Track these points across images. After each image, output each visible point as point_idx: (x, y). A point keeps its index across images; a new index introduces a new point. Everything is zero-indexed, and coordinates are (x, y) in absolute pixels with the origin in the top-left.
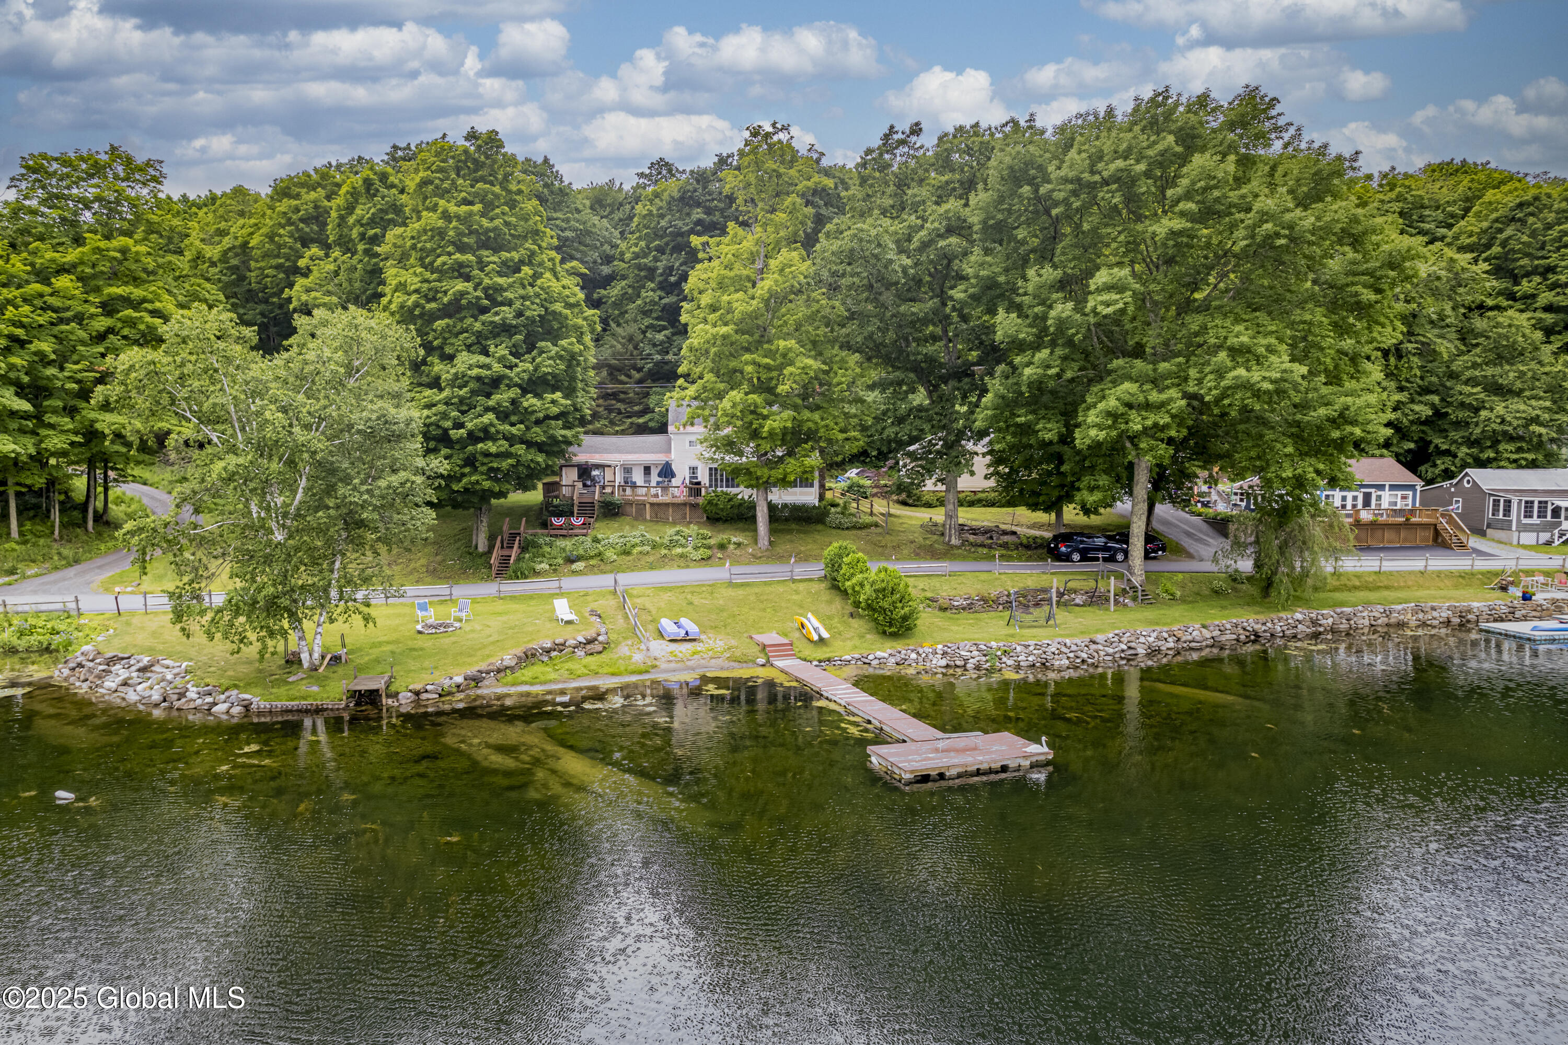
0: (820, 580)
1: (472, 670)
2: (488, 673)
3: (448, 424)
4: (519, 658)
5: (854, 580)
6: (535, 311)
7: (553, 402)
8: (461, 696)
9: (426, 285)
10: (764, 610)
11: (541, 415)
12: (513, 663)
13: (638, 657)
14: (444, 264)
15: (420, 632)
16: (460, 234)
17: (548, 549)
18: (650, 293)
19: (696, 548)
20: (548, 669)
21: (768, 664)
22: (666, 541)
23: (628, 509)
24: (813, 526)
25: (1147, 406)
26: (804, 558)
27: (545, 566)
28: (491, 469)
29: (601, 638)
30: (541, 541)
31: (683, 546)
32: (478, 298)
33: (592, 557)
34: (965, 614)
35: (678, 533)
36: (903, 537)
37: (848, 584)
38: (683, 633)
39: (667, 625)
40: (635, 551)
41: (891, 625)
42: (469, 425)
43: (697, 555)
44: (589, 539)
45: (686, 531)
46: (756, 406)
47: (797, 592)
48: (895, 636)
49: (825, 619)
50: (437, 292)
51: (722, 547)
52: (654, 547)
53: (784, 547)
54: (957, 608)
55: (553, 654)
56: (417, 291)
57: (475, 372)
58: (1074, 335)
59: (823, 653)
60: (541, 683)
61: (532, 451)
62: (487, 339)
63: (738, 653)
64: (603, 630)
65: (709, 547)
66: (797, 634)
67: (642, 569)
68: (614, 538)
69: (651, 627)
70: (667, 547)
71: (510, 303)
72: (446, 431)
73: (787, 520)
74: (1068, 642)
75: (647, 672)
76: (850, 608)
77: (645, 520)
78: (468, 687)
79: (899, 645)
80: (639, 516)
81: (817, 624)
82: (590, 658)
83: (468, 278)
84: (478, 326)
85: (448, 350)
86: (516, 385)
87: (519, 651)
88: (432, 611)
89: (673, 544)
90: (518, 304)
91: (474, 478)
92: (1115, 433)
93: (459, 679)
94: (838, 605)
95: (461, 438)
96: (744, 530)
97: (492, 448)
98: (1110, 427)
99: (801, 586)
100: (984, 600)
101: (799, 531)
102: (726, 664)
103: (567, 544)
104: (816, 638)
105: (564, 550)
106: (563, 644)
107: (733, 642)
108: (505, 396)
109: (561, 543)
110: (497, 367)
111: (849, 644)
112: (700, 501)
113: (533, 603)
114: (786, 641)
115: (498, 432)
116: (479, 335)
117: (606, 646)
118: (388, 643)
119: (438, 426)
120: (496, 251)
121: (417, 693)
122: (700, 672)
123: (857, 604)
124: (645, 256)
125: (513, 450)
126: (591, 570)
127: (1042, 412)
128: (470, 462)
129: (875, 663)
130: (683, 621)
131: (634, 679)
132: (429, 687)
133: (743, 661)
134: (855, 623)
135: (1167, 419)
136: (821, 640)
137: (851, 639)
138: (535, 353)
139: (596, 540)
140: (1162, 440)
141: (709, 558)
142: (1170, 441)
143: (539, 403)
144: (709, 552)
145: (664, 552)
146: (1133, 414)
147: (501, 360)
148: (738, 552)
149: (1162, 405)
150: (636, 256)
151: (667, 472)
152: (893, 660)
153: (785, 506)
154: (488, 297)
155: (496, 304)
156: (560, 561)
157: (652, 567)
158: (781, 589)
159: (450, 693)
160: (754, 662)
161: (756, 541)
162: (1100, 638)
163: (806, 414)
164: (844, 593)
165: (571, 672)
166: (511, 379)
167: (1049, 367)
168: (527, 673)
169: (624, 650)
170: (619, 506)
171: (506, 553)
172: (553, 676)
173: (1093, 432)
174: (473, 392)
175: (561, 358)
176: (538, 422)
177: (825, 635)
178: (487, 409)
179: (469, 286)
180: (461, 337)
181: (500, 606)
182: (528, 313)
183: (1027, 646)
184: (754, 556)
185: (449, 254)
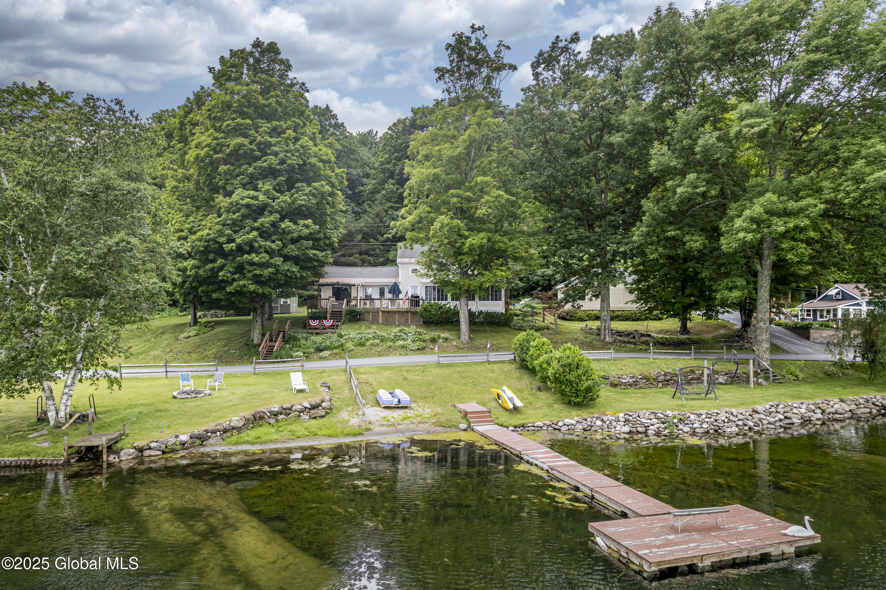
0: (510, 362)
1: (198, 430)
2: (214, 432)
3: (222, 240)
4: (247, 420)
5: (541, 359)
6: (294, 161)
7: (307, 226)
8: (182, 453)
9: (215, 142)
10: (466, 384)
11: (295, 235)
12: (240, 424)
13: (355, 421)
14: (228, 125)
15: (174, 397)
16: (242, 105)
17: (303, 342)
18: (390, 186)
19: (414, 341)
20: (273, 430)
21: (469, 428)
22: (392, 336)
23: (366, 315)
24: (502, 328)
25: (786, 213)
26: (496, 349)
27: (300, 353)
28: (255, 275)
29: (324, 404)
30: (300, 336)
31: (403, 339)
32: (251, 150)
33: (336, 348)
34: (632, 390)
35: (401, 331)
36: (569, 336)
37: (536, 362)
38: (396, 401)
39: (384, 395)
40: (368, 343)
41: (577, 396)
42: (238, 241)
43: (415, 346)
44: (335, 335)
45: (407, 329)
46: (459, 229)
47: (492, 371)
48: (579, 405)
49: (518, 391)
50: (223, 146)
51: (433, 341)
52: (382, 341)
53: (479, 341)
54: (625, 384)
55: (281, 417)
56: (208, 145)
57: (247, 200)
58: (719, 159)
59: (517, 420)
60: (262, 443)
61: (289, 263)
62: (257, 179)
63: (443, 419)
64: (327, 398)
65: (424, 341)
66: (494, 404)
67: (373, 356)
68: (353, 334)
69: (370, 397)
70: (393, 341)
71: (276, 154)
72: (221, 244)
73: (482, 323)
74: (734, 411)
75: (360, 434)
76: (537, 383)
77: (378, 323)
78: (192, 445)
79: (584, 413)
80: (375, 321)
81: (511, 394)
82: (313, 421)
83: (245, 136)
84: (251, 170)
85: (229, 188)
86: (277, 212)
87: (248, 414)
88: (192, 382)
89: (397, 338)
90: (281, 155)
91: (241, 283)
92: (759, 236)
93: (184, 438)
94: (526, 380)
95: (232, 250)
96: (450, 330)
97: (256, 258)
98: (753, 231)
99: (496, 367)
100: (646, 378)
101: (490, 331)
102: (432, 428)
103: (318, 339)
104: (511, 406)
105: (316, 343)
106: (290, 409)
107: (439, 410)
108: (267, 219)
109: (314, 338)
110: (262, 197)
111: (540, 412)
112: (419, 309)
113: (279, 377)
114: (485, 409)
115: (260, 247)
116: (252, 175)
117: (329, 411)
118: (142, 405)
119: (216, 242)
120: (269, 119)
121: (141, 450)
122: (409, 435)
123: (544, 379)
124: (389, 163)
125: (272, 261)
126: (334, 356)
127: (687, 229)
128: (240, 269)
129: (564, 429)
130: (399, 392)
131: (348, 440)
132: (153, 445)
133: (447, 426)
134: (543, 395)
135: (807, 222)
136: (516, 408)
137: (541, 408)
138: (293, 191)
139: (341, 336)
140: (802, 241)
141: (424, 348)
142: (809, 242)
143: (294, 227)
144: (424, 344)
145: (389, 344)
146: (775, 220)
147: (266, 193)
148: (445, 344)
149: (801, 210)
150: (382, 163)
151: (395, 290)
152: (580, 427)
153: (481, 313)
154: (260, 150)
155: (266, 154)
156: (312, 350)
157: (380, 355)
158: (479, 368)
159: (173, 451)
160: (457, 428)
161: (459, 337)
162: (759, 408)
163: (497, 237)
164: (532, 371)
165: (293, 433)
166: (273, 207)
167: (697, 187)
168: (251, 434)
169: (344, 415)
170: (360, 314)
171: (272, 344)
172: (274, 437)
173: (741, 235)
174: (244, 217)
175: (314, 195)
176: (294, 241)
177: (519, 404)
178: (253, 229)
179: (246, 141)
180: (239, 178)
181: (253, 379)
182: (289, 162)
183: (699, 415)
184: (457, 347)
185: (234, 119)
